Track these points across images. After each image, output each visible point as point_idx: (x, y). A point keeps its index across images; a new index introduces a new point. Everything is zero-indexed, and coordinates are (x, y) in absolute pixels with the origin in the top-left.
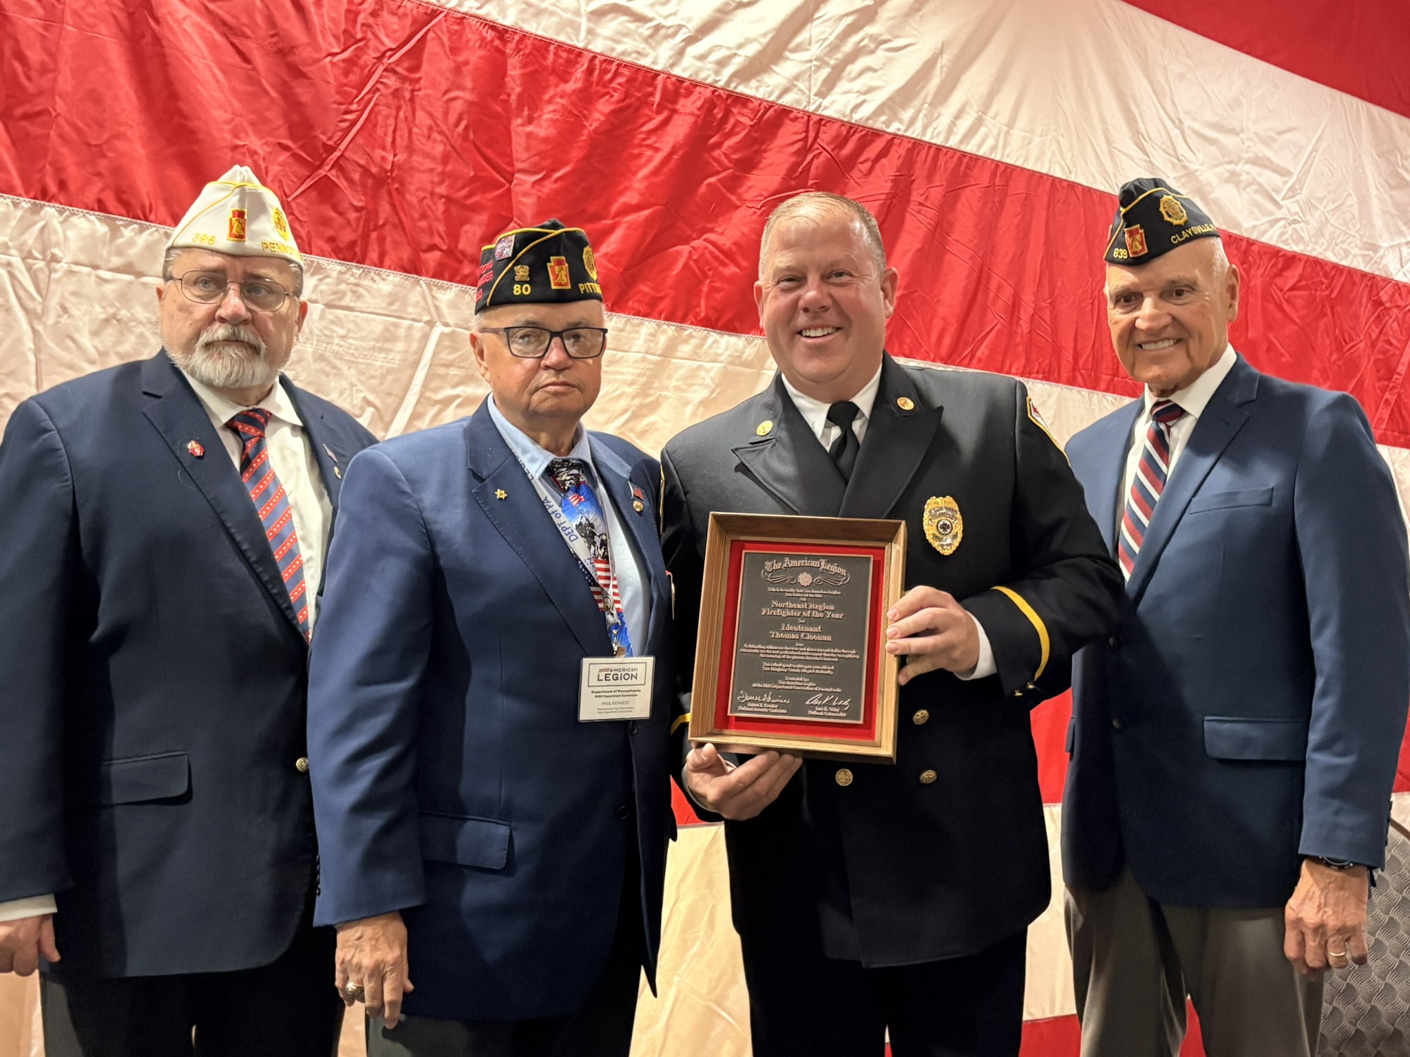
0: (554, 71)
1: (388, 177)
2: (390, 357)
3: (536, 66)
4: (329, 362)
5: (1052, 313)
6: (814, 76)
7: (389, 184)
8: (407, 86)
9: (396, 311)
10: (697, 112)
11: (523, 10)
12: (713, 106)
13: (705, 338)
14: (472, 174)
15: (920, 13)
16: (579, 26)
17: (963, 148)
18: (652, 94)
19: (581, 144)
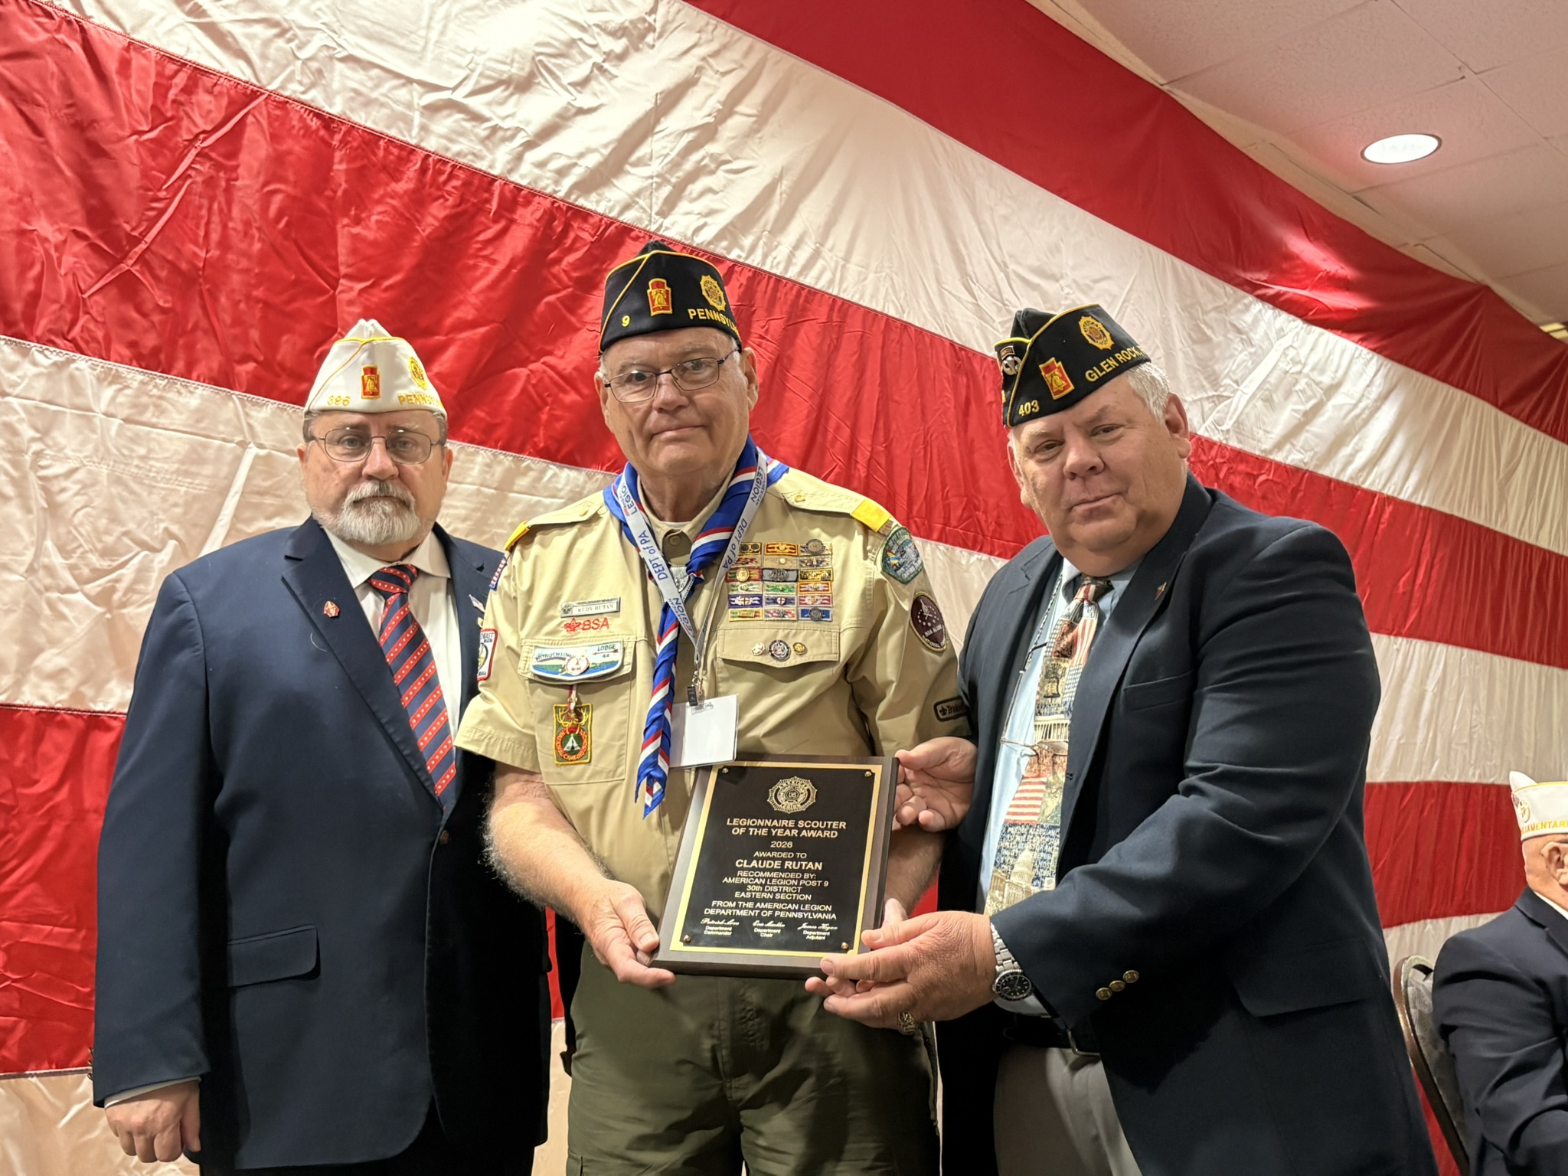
0: (384, 168)
1: (199, 276)
2: (197, 482)
3: (365, 162)
4: (126, 487)
5: (887, 456)
6: (655, 194)
7: (200, 284)
8: (222, 174)
9: (204, 429)
10: (535, 223)
11: (352, 99)
12: (553, 218)
13: (543, 472)
14: (293, 277)
15: (759, 135)
16: (412, 121)
17: (801, 280)
18: (488, 201)
19: (413, 250)
